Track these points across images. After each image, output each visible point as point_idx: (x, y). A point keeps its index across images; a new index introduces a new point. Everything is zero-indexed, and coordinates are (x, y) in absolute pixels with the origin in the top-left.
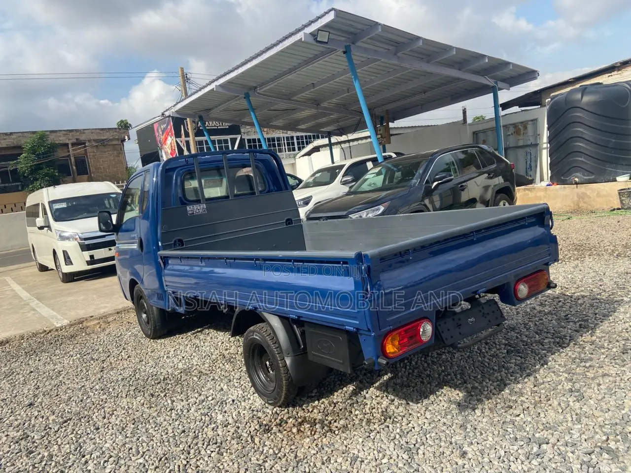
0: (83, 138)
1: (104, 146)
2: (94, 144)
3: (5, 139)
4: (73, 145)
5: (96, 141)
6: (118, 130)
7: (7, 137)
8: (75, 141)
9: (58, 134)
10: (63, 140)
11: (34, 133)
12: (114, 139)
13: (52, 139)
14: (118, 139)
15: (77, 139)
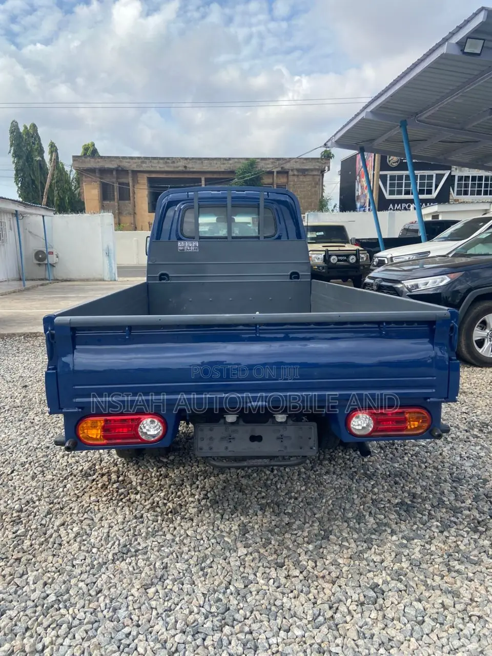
0: (287, 166)
1: (304, 176)
2: (296, 173)
3: (224, 164)
4: (278, 172)
5: (298, 170)
6: (320, 160)
7: (225, 162)
8: (279, 169)
9: (267, 162)
10: (269, 167)
11: (247, 159)
12: (315, 169)
13: (262, 166)
14: (318, 170)
15: (282, 168)
